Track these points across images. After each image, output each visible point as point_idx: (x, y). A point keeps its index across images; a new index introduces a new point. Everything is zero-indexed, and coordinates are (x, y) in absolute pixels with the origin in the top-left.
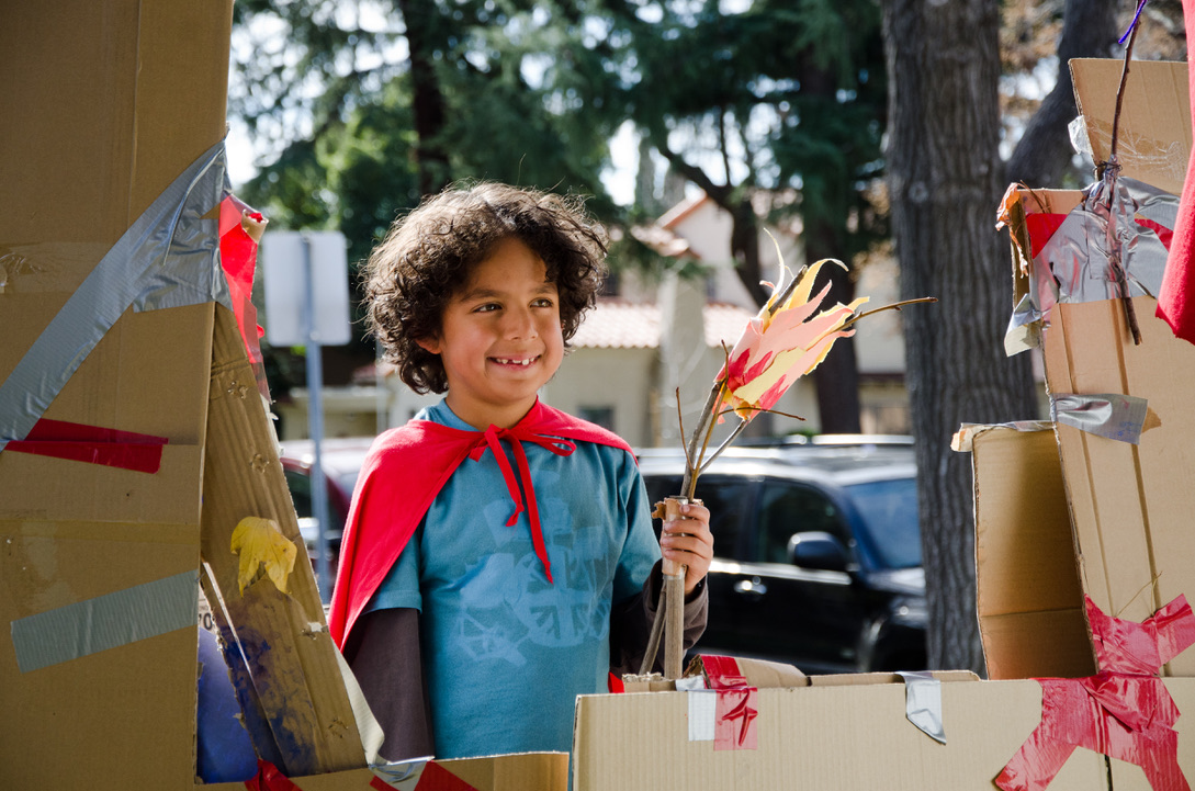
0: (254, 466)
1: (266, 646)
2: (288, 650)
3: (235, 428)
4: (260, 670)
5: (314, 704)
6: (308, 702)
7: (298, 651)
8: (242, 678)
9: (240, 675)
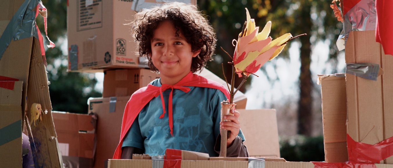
0: (40, 87)
1: (40, 144)
2: (45, 145)
3: (36, 76)
4: (39, 151)
5: (50, 162)
6: (49, 161)
7: (48, 145)
8: (35, 154)
9: (34, 153)
